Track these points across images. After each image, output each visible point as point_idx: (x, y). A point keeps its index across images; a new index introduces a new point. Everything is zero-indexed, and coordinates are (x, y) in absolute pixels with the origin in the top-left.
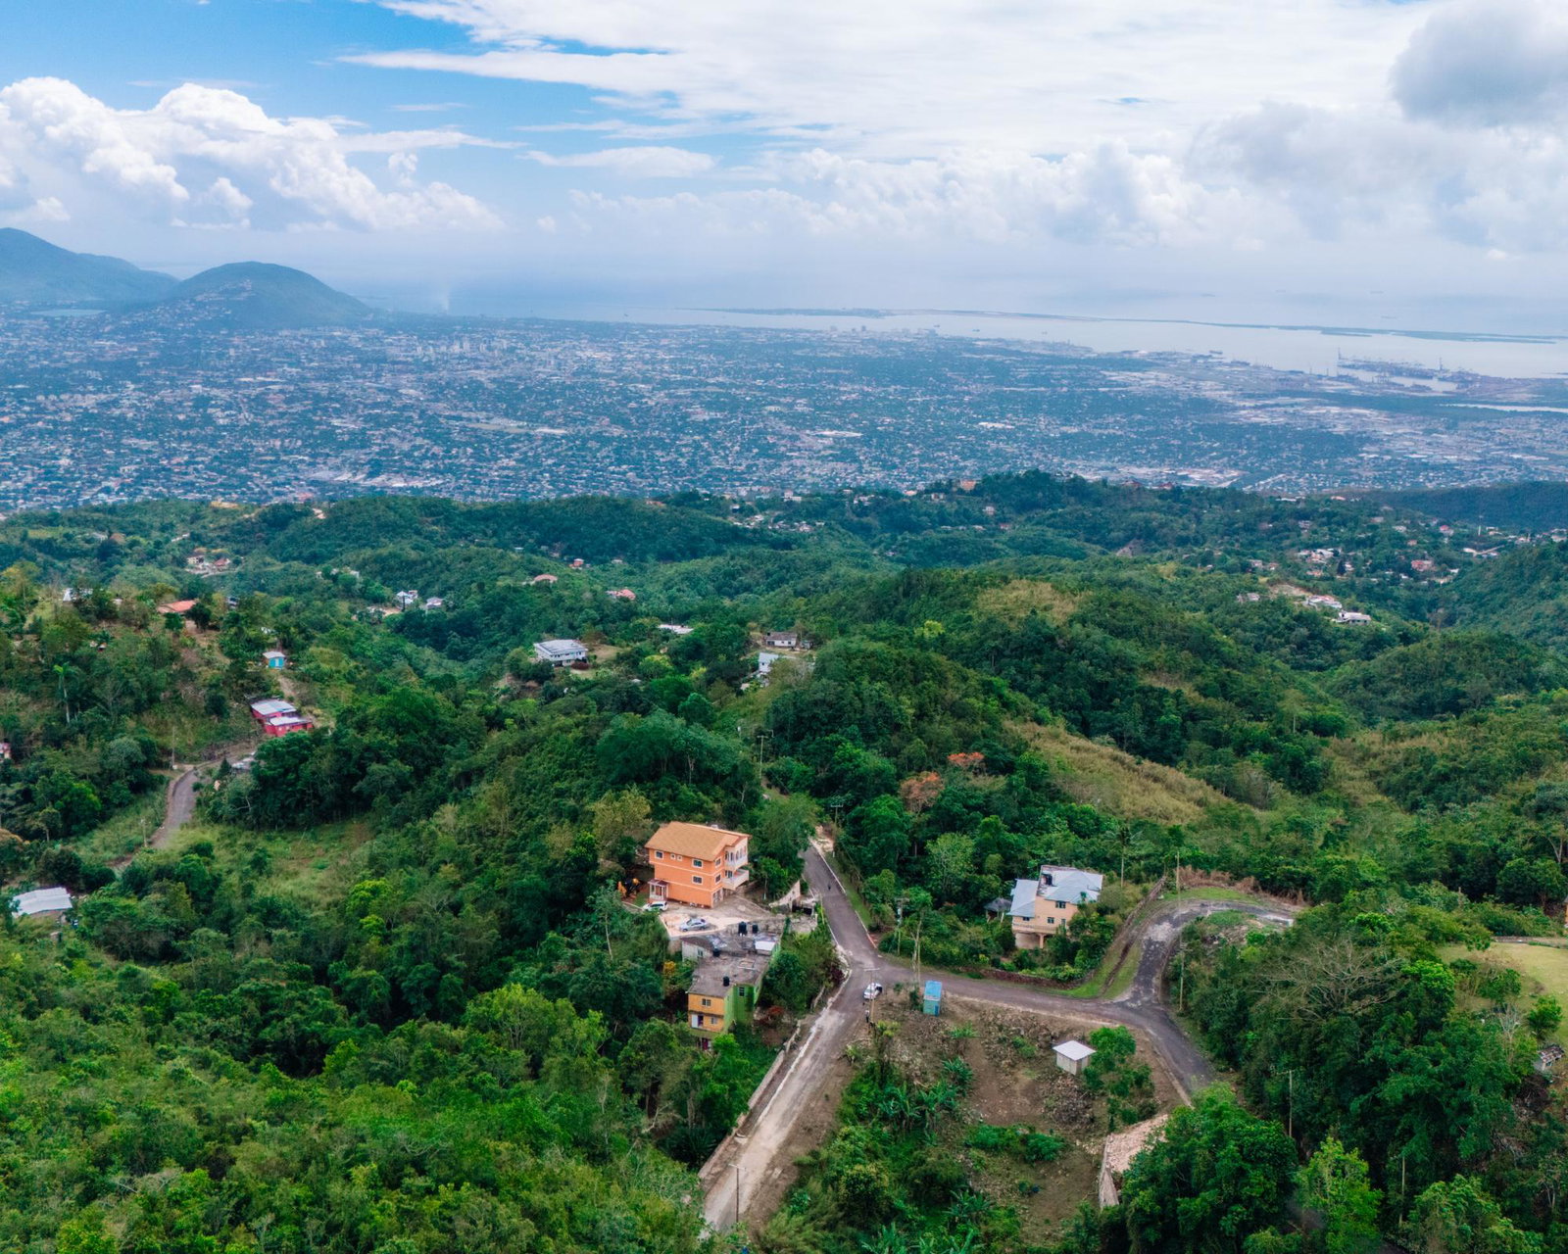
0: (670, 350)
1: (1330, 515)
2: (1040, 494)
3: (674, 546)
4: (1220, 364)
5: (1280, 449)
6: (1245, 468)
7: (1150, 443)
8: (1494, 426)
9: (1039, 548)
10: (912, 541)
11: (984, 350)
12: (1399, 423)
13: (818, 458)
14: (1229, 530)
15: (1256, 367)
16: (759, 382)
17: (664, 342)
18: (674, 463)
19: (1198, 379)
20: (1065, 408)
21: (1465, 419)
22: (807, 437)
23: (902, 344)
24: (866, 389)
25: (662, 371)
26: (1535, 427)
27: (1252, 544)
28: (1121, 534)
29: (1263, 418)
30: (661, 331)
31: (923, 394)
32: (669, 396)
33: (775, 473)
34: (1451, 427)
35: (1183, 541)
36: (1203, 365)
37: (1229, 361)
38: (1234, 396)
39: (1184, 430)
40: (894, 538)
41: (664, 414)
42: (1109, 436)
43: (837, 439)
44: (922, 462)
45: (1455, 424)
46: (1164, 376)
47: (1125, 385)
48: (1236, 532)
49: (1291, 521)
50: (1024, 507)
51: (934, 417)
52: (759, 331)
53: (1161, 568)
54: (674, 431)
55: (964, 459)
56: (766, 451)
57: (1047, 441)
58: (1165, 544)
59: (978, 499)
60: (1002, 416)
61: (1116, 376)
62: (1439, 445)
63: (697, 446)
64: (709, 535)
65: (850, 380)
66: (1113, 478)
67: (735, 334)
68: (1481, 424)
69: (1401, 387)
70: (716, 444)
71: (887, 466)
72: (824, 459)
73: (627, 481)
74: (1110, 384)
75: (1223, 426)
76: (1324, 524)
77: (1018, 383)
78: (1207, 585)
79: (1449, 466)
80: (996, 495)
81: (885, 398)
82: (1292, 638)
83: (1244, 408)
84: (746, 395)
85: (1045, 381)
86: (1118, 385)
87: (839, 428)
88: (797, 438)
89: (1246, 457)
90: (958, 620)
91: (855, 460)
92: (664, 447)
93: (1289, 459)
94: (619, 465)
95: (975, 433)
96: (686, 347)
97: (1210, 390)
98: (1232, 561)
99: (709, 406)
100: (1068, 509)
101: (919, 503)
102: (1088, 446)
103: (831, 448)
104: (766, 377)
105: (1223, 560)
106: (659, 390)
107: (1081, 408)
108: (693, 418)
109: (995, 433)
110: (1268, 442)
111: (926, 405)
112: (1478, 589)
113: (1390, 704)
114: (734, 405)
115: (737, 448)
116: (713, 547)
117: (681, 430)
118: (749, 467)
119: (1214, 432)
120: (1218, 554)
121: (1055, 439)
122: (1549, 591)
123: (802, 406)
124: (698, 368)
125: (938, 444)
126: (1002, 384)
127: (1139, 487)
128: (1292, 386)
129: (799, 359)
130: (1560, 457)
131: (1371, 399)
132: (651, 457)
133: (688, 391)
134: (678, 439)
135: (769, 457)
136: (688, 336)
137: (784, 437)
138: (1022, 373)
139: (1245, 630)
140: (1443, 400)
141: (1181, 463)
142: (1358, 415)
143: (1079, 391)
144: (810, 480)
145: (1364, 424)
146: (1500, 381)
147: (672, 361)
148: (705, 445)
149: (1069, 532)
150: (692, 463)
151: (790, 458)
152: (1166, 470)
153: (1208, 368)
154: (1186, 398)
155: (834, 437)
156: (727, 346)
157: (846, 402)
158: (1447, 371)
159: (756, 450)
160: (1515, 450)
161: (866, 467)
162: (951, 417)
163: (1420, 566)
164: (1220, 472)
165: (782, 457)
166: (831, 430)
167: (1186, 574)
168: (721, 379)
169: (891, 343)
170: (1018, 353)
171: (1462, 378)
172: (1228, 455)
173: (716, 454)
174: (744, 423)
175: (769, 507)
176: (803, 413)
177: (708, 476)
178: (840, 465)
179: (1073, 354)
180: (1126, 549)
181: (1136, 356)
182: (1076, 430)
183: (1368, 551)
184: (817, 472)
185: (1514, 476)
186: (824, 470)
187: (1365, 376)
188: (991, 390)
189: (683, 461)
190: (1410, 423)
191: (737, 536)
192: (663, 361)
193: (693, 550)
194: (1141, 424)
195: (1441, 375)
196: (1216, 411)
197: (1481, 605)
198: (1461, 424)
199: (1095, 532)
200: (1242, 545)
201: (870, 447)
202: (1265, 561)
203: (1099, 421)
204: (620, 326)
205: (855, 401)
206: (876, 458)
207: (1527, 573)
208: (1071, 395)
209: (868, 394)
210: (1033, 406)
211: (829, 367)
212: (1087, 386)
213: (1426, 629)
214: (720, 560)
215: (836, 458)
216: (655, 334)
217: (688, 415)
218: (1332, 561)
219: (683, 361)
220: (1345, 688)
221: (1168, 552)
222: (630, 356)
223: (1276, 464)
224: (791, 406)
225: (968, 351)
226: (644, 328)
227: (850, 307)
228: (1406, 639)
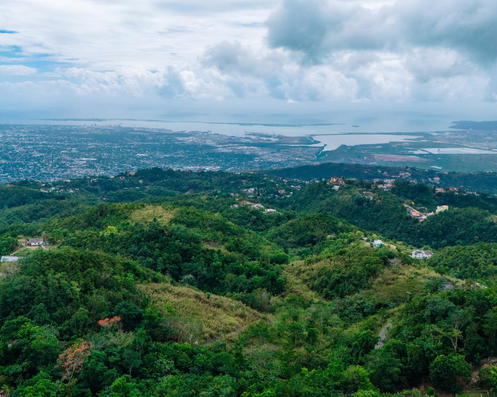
0: (25, 133)
1: (251, 178)
2: (158, 175)
3: (15, 201)
4: (211, 134)
5: (231, 159)
6: (222, 165)
7: (192, 159)
8: (290, 150)
9: (159, 193)
10: (113, 194)
11: (137, 131)
12: (264, 151)
13: (81, 168)
14: (221, 184)
15: (222, 135)
16: (58, 143)
17: (22, 130)
18: (26, 172)
19: (205, 139)
20: (165, 149)
21: (282, 149)
22: (76, 161)
23: (110, 130)
24: (97, 144)
25: (21, 140)
26: (301, 150)
27: (228, 188)
28: (186, 187)
29: (225, 150)
30: (22, 127)
31: (117, 145)
32: (24, 148)
33: (65, 173)
34: (278, 151)
35: (207, 188)
36: (206, 135)
37: (213, 133)
38: (216, 144)
39: (202, 154)
40: (106, 193)
41: (22, 155)
42: (179, 157)
43: (87, 161)
44: (118, 167)
45: (279, 150)
46: (194, 138)
47: (183, 141)
48: (223, 185)
49: (240, 180)
50: (152, 180)
51: (121, 153)
52: (58, 126)
53: (202, 198)
54: (26, 160)
55: (133, 166)
56: (61, 166)
57: (160, 159)
58: (200, 189)
59: (136, 178)
60: (145, 152)
61: (180, 139)
62: (276, 156)
63: (35, 165)
64: (30, 196)
65: (92, 141)
66: (182, 170)
67: (49, 127)
68: (286, 150)
69: (263, 140)
70: (42, 165)
71: (105, 169)
72: (83, 168)
73: (8, 179)
74: (178, 141)
75: (214, 153)
76: (249, 181)
77: (149, 141)
78: (218, 202)
79: (279, 162)
80: (143, 176)
81: (104, 147)
82: (251, 220)
83: (219, 147)
84: (54, 147)
85: (158, 140)
86: (181, 141)
87: (88, 157)
88: (73, 161)
89: (221, 162)
90: (123, 225)
91: (94, 168)
92: (22, 165)
93: (234, 162)
94: (5, 173)
95: (136, 157)
96: (31, 132)
97: (209, 142)
98: (224, 194)
99: (40, 151)
100: (168, 180)
101: (115, 180)
102: (173, 160)
103: (85, 164)
104: (61, 141)
105: (221, 194)
106: (21, 147)
107: (170, 149)
108: (34, 156)
109: (143, 157)
110: (228, 157)
111: (119, 149)
112: (301, 198)
113: (290, 242)
114: (50, 151)
115: (50, 165)
116: (32, 201)
117: (29, 160)
118: (55, 172)
119: (212, 155)
120: (219, 192)
121: (162, 159)
122: (323, 197)
123: (74, 150)
124: (35, 139)
125: (123, 162)
126: (144, 142)
127: (191, 172)
128: (233, 141)
129: (73, 135)
130: (308, 159)
131: (255, 144)
132: (17, 170)
133: (32, 147)
134: (28, 163)
135: (63, 168)
136: (31, 128)
137: (68, 161)
138: (150, 138)
139: (234, 218)
140: (275, 143)
141: (202, 165)
142: (252, 149)
143: (169, 143)
144: (78, 175)
145: (254, 151)
146: (290, 138)
147: (25, 137)
148: (38, 165)
149: (169, 188)
150: (33, 171)
151: (71, 168)
152: (198, 167)
153: (209, 135)
154: (202, 145)
155: (86, 160)
156: (46, 131)
157: (90, 149)
158: (275, 135)
159: (57, 166)
160: (296, 157)
161: (98, 170)
162: (127, 153)
163: (281, 192)
164: (214, 167)
165: (68, 168)
166: (85, 158)
167: (210, 199)
168: (44, 142)
169: (106, 129)
170: (148, 132)
171: (280, 137)
172: (216, 162)
173: (43, 168)
174: (53, 157)
175: (58, 184)
176: (75, 153)
177: (39, 176)
178: (89, 170)
179: (166, 132)
180: (188, 192)
181: (186, 132)
182: (168, 156)
183: (265, 188)
184: (81, 172)
185: (297, 164)
186: (83, 172)
187: (253, 137)
188: (140, 144)
189: (30, 171)
190: (267, 150)
191: (42, 195)
192: (22, 137)
193: (23, 201)
194: (189, 153)
195: (274, 136)
196: (211, 149)
197: (303, 203)
198: (281, 150)
199: (177, 187)
200: (225, 189)
201: (99, 163)
202: (235, 193)
203: (176, 153)
204: (5, 125)
205: (93, 148)
206: (102, 167)
207: (315, 192)
208: (166, 145)
209: (98, 146)
210: (154, 149)
211: (84, 137)
212: (171, 142)
213: (295, 213)
214: (32, 205)
215: (87, 167)
216: (19, 128)
217: (32, 155)
218: (255, 192)
219: (29, 136)
220: (273, 238)
221: (203, 192)
222: (9, 135)
223: (230, 164)
224: (70, 150)
225: (132, 131)
226: (15, 126)
227: (90, 118)
228: (289, 217)
